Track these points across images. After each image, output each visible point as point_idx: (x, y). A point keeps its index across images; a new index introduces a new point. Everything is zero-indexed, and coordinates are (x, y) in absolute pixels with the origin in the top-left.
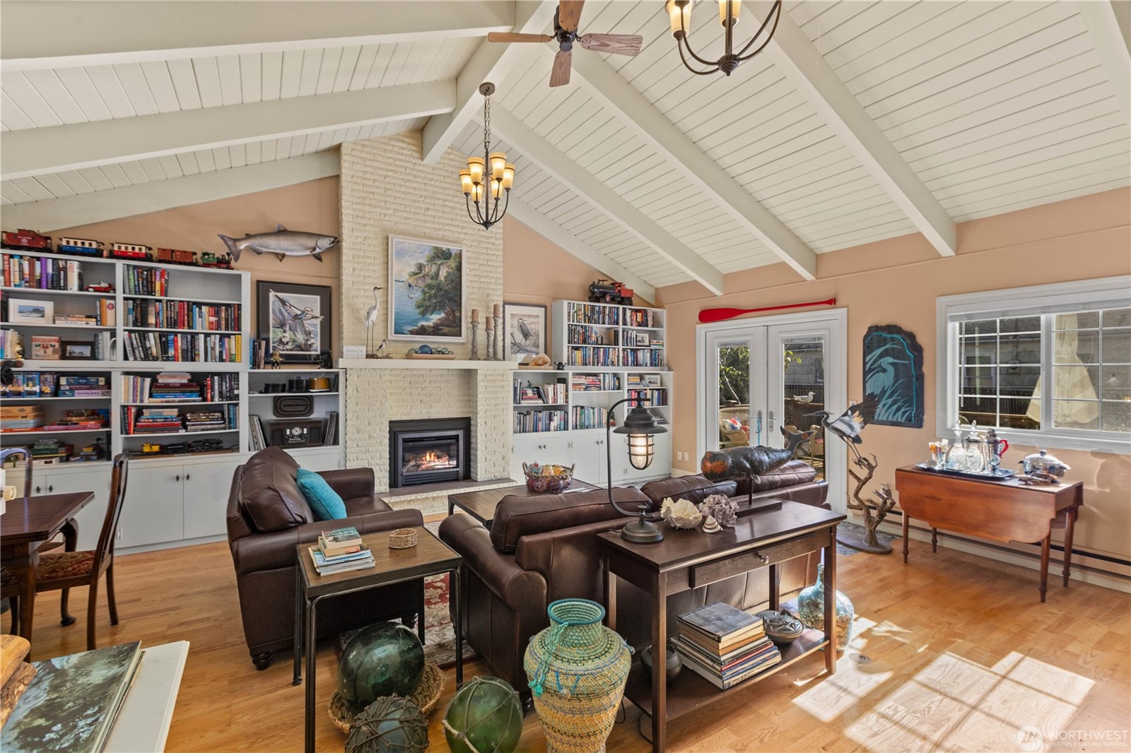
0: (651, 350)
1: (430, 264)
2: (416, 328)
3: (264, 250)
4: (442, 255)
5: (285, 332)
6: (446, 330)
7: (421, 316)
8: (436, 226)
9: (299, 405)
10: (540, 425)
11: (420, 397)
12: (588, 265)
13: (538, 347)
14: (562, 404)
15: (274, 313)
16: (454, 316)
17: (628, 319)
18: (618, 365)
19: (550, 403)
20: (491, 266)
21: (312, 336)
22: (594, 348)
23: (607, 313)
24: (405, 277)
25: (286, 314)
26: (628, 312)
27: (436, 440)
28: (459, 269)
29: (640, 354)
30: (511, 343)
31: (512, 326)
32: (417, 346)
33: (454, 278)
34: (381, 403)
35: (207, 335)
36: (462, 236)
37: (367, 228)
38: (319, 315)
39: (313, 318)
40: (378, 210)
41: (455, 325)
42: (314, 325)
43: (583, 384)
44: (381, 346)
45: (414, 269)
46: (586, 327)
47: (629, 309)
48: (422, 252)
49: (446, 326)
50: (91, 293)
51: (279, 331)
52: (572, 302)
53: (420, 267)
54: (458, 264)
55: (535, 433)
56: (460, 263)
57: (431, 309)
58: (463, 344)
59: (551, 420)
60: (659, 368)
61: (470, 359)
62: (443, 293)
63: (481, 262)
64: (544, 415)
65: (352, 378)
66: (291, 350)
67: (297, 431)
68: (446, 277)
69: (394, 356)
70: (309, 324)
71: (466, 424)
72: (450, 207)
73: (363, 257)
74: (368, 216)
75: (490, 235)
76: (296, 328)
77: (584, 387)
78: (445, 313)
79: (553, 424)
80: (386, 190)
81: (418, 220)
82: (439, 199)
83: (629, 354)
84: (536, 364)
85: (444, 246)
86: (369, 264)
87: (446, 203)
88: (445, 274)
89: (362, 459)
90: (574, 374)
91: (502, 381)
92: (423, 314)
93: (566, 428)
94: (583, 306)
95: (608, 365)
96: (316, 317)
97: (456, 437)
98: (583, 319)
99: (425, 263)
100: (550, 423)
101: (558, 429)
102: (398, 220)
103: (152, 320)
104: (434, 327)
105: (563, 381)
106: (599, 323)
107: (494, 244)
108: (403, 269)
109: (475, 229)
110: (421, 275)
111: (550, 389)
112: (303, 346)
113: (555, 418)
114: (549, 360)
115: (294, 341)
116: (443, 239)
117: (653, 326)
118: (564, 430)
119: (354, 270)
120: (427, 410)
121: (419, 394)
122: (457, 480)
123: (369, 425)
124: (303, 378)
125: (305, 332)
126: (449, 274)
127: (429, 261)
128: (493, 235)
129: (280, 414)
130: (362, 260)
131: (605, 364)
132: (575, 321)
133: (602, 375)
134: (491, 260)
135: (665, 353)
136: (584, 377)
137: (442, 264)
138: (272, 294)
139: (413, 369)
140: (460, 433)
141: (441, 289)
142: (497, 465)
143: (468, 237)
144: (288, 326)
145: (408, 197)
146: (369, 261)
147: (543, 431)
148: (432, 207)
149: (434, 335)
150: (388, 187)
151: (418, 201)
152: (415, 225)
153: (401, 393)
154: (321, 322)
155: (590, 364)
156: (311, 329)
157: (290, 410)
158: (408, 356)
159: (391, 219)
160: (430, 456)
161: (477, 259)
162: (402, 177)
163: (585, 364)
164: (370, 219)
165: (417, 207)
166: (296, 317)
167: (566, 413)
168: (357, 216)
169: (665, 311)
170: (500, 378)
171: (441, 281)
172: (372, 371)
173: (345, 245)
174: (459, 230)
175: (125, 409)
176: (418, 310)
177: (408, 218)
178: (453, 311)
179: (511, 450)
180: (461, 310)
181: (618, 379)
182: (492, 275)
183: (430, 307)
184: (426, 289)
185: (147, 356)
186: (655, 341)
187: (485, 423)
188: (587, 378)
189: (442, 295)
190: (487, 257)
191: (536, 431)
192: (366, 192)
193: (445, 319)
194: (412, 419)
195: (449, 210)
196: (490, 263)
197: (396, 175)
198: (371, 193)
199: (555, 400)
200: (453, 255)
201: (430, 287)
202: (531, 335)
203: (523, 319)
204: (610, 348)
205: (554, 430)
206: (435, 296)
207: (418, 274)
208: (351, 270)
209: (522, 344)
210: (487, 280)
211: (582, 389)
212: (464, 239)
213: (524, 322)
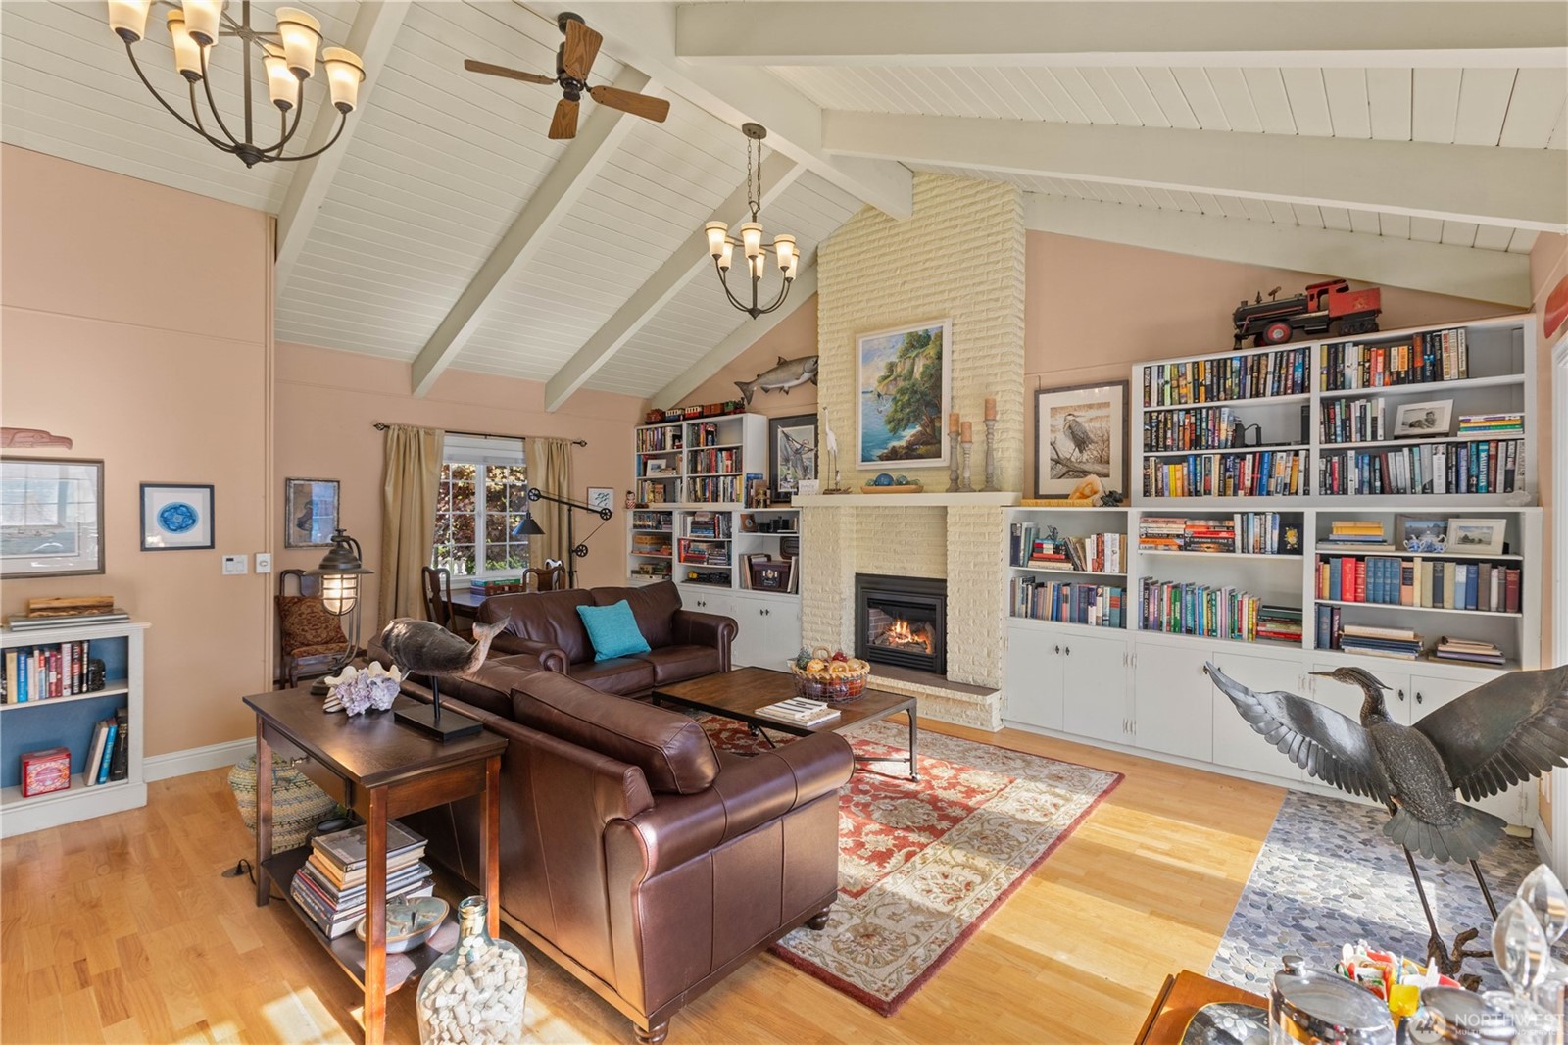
0: (1457, 445)
1: (902, 360)
2: (886, 451)
3: (770, 387)
4: (918, 342)
5: (788, 469)
6: (922, 449)
8: (913, 303)
10: (1066, 608)
11: (894, 546)
13: (1108, 462)
14: (1114, 573)
15: (781, 450)
16: (932, 428)
17: (1351, 372)
18: (1307, 493)
19: (1089, 570)
20: (995, 336)
21: (808, 471)
22: (1224, 457)
23: (1271, 368)
24: (874, 385)
25: (789, 450)
26: (1352, 356)
27: (909, 606)
28: (939, 357)
30: (1053, 460)
31: (1053, 429)
32: (874, 476)
33: (932, 372)
34: (833, 549)
35: (725, 476)
36: (947, 305)
37: (840, 335)
38: (814, 447)
39: (809, 451)
41: (933, 441)
42: (811, 459)
43: (1178, 536)
45: (883, 373)
46: (1199, 410)
47: (1356, 344)
49: (921, 444)
50: (676, 450)
51: (784, 468)
52: (1155, 364)
53: (891, 367)
54: (937, 349)
55: (1054, 623)
56: (941, 347)
57: (904, 422)
58: (944, 468)
59: (1089, 602)
61: (947, 491)
62: (919, 396)
63: (977, 335)
64: (1074, 590)
66: (793, 487)
67: (770, 574)
68: (923, 373)
70: (806, 458)
71: (941, 590)
73: (836, 371)
74: (841, 319)
76: (796, 463)
77: (1180, 542)
78: (922, 426)
79: (1094, 613)
80: (858, 279)
81: (893, 303)
84: (1083, 496)
85: (920, 329)
86: (840, 379)
87: (927, 265)
88: (921, 369)
90: (1146, 515)
91: (986, 525)
92: (894, 431)
93: (1122, 624)
94: (1189, 367)
95: (1269, 493)
96: (812, 450)
97: (933, 608)
99: (897, 360)
100: (1087, 609)
101: (1104, 622)
102: (870, 313)
103: (699, 468)
104: (907, 447)
106: (1242, 396)
108: (871, 376)
110: (892, 378)
111: (1090, 542)
113: (1099, 600)
115: (795, 478)
116: (922, 319)
117: (1469, 374)
118: (1119, 626)
119: (828, 389)
120: (901, 564)
121: (892, 542)
122: (933, 671)
125: (803, 467)
126: (926, 367)
127: (901, 356)
128: (998, 285)
130: (835, 375)
132: (1168, 400)
133: (1237, 517)
136: (1184, 521)
137: (917, 356)
138: (780, 430)
141: (916, 392)
142: (976, 663)
143: (957, 303)
144: (790, 463)
145: (881, 277)
146: (840, 375)
147: (1071, 621)
148: (909, 278)
149: (907, 458)
150: (860, 274)
151: (892, 278)
152: (888, 312)
153: (871, 538)
154: (815, 454)
155: (1208, 492)
156: (808, 463)
158: (868, 490)
159: (864, 314)
160: (901, 627)
161: (970, 332)
162: (872, 255)
163: (1195, 492)
164: (842, 323)
165: (891, 286)
166: (797, 452)
167: (1124, 592)
168: (831, 324)
170: (985, 520)
171: (917, 380)
172: (828, 507)
174: (945, 296)
175: (679, 540)
176: (888, 427)
177: (881, 306)
178: (931, 422)
179: (1001, 643)
180: (940, 419)
181: (1300, 527)
182: (993, 351)
183: (903, 419)
184: (898, 396)
185: (696, 500)
186: (1481, 418)
187: (959, 591)
188: (1192, 522)
189: (918, 400)
190: (986, 325)
191: (1058, 620)
192: (839, 291)
193: (922, 434)
194: (884, 574)
195: (931, 273)
199: (1100, 564)
200: (931, 338)
201: (902, 392)
202: (1092, 442)
203: (1076, 413)
204: (1274, 452)
205: (1097, 624)
206: (909, 403)
207: (889, 377)
208: (825, 389)
209: (1073, 459)
210: (988, 361)
211: (1175, 547)
212: (951, 308)
213: (1077, 419)
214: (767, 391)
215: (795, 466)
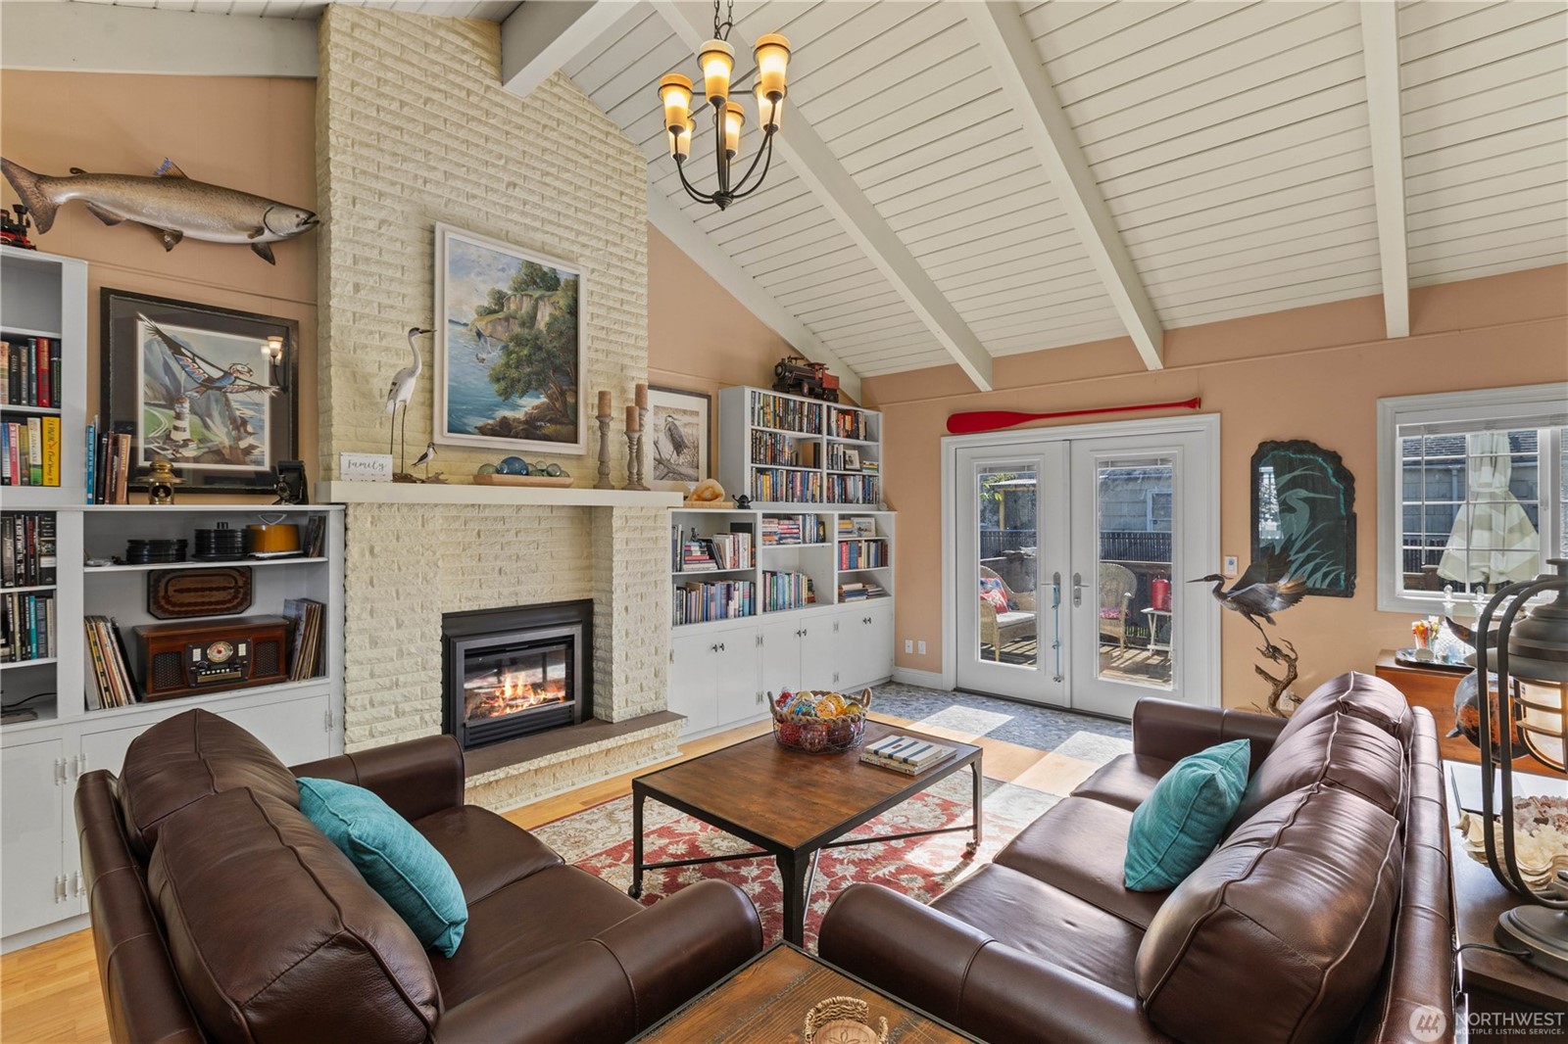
0: (864, 476)
1: (518, 296)
2: (491, 422)
3: (124, 215)
4: (542, 280)
5: (178, 416)
6: (549, 428)
7: (503, 398)
8: (528, 221)
9: (218, 589)
10: (714, 608)
11: (499, 563)
12: (771, 331)
13: (698, 467)
14: (746, 568)
15: (148, 369)
16: (565, 403)
17: (834, 425)
18: (821, 501)
19: (729, 568)
20: (629, 313)
21: (250, 429)
22: (787, 472)
23: (806, 413)
24: (470, 316)
25: (182, 376)
26: (834, 413)
27: (530, 648)
28: (574, 311)
29: (850, 482)
30: (655, 459)
31: (656, 429)
32: (496, 460)
33: (563, 328)
34: (425, 579)
36: (576, 248)
37: (388, 202)
38: (266, 383)
39: (251, 388)
40: (410, 167)
41: (566, 421)
42: (257, 405)
43: (776, 533)
44: (425, 456)
45: (486, 302)
46: (776, 434)
47: (835, 409)
48: (503, 270)
49: (549, 421)
51: (164, 417)
52: (757, 391)
53: (500, 299)
54: (570, 301)
55: (705, 624)
56: (576, 300)
57: (521, 385)
58: (579, 457)
59: (729, 597)
60: (874, 505)
61: (595, 487)
62: (544, 355)
63: (611, 303)
64: (718, 589)
65: (360, 523)
66: (196, 460)
67: (220, 652)
68: (549, 325)
69: (451, 478)
70: (243, 403)
71: (583, 611)
72: (555, 189)
73: (378, 262)
74: (388, 175)
75: (626, 255)
76: (208, 408)
77: (776, 538)
78: (548, 396)
80: (428, 129)
81: (495, 204)
82: (534, 168)
83: (836, 482)
84: (700, 498)
85: (546, 263)
86: (392, 280)
87: (548, 180)
88: (547, 319)
89: (382, 703)
90: (765, 516)
91: (655, 529)
92: (506, 394)
93: (752, 612)
94: (772, 399)
95: (807, 501)
96: (260, 388)
97: (569, 641)
98: (772, 421)
99: (509, 292)
100: (728, 604)
101: (740, 614)
102: (453, 196)
104: (526, 422)
105: (748, 528)
106: (794, 430)
107: (633, 273)
108: (465, 299)
109: (600, 239)
110: (501, 315)
111: (727, 542)
112: (226, 452)
113: (736, 593)
114: (723, 492)
115: (203, 440)
116: (542, 249)
117: (866, 439)
118: (750, 614)
119: (357, 288)
120: (512, 589)
121: (496, 558)
122: (571, 723)
123: (399, 626)
124: (238, 526)
125: (233, 420)
126: (554, 319)
127: (516, 290)
128: (632, 256)
129: (165, 611)
130: (374, 269)
131: (803, 499)
132: (762, 423)
133: (800, 517)
134: (628, 302)
135: (881, 482)
136: (776, 521)
137: (541, 298)
138: (144, 327)
139: (485, 506)
140: (576, 631)
141: (540, 348)
142: (646, 688)
143: (587, 252)
144: (187, 405)
145: (473, 151)
146: (390, 273)
147: (716, 619)
148: (520, 182)
149: (527, 437)
150: (431, 122)
151: (494, 165)
152: (487, 213)
153: (459, 556)
154: (272, 399)
155: (782, 500)
156: (248, 413)
157: (193, 600)
158: (480, 479)
159: (439, 192)
161: (603, 296)
162: (462, 108)
163: (775, 499)
164: (393, 184)
165: (491, 177)
166: (208, 383)
167: (753, 584)
168: (364, 172)
169: (881, 414)
170: (651, 523)
171: (541, 332)
172: (405, 510)
173: (339, 231)
174: (572, 236)
176: (496, 387)
177: (474, 197)
178: (563, 393)
179: (668, 658)
180: (576, 393)
181: (823, 524)
182: (630, 330)
183: (519, 381)
184: (511, 345)
186: (867, 463)
187: (626, 609)
188: (782, 522)
189: (543, 360)
190: (621, 295)
191: (707, 620)
192: (383, 123)
193: (548, 407)
194: (482, 608)
195: (554, 194)
196: (626, 307)
197: (449, 102)
198: (397, 128)
199: (736, 563)
200: (562, 284)
201: (518, 340)
202: (686, 447)
203: (674, 416)
204: (809, 472)
205: (735, 616)
206: (529, 361)
207: (495, 312)
208: (350, 287)
209: (672, 461)
210: (622, 338)
211: (775, 543)
212: (581, 256)
213: (675, 422)
214: (110, 222)
215: (202, 414)
